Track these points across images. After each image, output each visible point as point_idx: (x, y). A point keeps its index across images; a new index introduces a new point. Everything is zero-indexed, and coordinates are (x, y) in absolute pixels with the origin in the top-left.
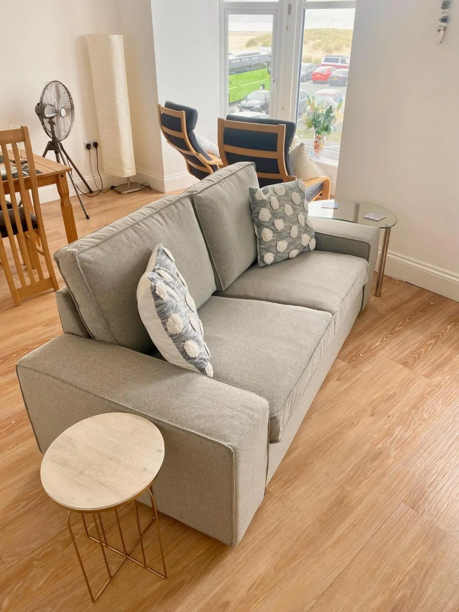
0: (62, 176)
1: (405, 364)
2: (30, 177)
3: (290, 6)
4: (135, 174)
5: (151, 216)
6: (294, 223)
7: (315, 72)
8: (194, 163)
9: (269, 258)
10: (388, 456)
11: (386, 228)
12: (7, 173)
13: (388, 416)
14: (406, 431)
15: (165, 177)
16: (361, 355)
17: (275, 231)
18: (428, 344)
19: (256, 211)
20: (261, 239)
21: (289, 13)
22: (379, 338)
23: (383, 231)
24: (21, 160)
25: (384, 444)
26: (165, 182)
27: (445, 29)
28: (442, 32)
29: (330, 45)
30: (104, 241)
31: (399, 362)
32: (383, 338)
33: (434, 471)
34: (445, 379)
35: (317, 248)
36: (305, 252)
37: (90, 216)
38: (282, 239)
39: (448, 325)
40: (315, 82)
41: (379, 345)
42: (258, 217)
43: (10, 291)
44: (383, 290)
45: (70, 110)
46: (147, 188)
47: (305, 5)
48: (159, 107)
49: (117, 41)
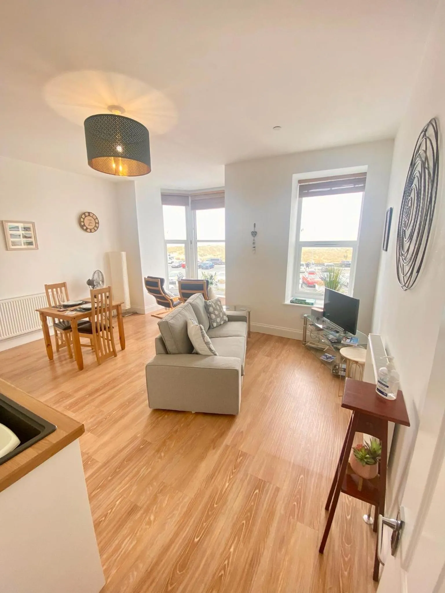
0: (120, 306)
1: (268, 356)
3: (191, 241)
5: (182, 310)
6: (221, 312)
8: (161, 300)
9: (215, 325)
11: (249, 312)
15: (145, 307)
17: (215, 315)
19: (208, 308)
20: (211, 318)
21: (191, 244)
23: (248, 313)
26: (145, 309)
27: (255, 250)
28: (254, 251)
31: (266, 356)
32: (257, 350)
34: (282, 358)
35: (229, 320)
36: (225, 322)
37: (114, 327)
38: (218, 317)
39: (276, 343)
41: (257, 352)
42: (209, 310)
43: (96, 358)
44: (251, 336)
45: (103, 282)
46: (135, 313)
47: (196, 241)
48: (145, 278)
49: (124, 254)
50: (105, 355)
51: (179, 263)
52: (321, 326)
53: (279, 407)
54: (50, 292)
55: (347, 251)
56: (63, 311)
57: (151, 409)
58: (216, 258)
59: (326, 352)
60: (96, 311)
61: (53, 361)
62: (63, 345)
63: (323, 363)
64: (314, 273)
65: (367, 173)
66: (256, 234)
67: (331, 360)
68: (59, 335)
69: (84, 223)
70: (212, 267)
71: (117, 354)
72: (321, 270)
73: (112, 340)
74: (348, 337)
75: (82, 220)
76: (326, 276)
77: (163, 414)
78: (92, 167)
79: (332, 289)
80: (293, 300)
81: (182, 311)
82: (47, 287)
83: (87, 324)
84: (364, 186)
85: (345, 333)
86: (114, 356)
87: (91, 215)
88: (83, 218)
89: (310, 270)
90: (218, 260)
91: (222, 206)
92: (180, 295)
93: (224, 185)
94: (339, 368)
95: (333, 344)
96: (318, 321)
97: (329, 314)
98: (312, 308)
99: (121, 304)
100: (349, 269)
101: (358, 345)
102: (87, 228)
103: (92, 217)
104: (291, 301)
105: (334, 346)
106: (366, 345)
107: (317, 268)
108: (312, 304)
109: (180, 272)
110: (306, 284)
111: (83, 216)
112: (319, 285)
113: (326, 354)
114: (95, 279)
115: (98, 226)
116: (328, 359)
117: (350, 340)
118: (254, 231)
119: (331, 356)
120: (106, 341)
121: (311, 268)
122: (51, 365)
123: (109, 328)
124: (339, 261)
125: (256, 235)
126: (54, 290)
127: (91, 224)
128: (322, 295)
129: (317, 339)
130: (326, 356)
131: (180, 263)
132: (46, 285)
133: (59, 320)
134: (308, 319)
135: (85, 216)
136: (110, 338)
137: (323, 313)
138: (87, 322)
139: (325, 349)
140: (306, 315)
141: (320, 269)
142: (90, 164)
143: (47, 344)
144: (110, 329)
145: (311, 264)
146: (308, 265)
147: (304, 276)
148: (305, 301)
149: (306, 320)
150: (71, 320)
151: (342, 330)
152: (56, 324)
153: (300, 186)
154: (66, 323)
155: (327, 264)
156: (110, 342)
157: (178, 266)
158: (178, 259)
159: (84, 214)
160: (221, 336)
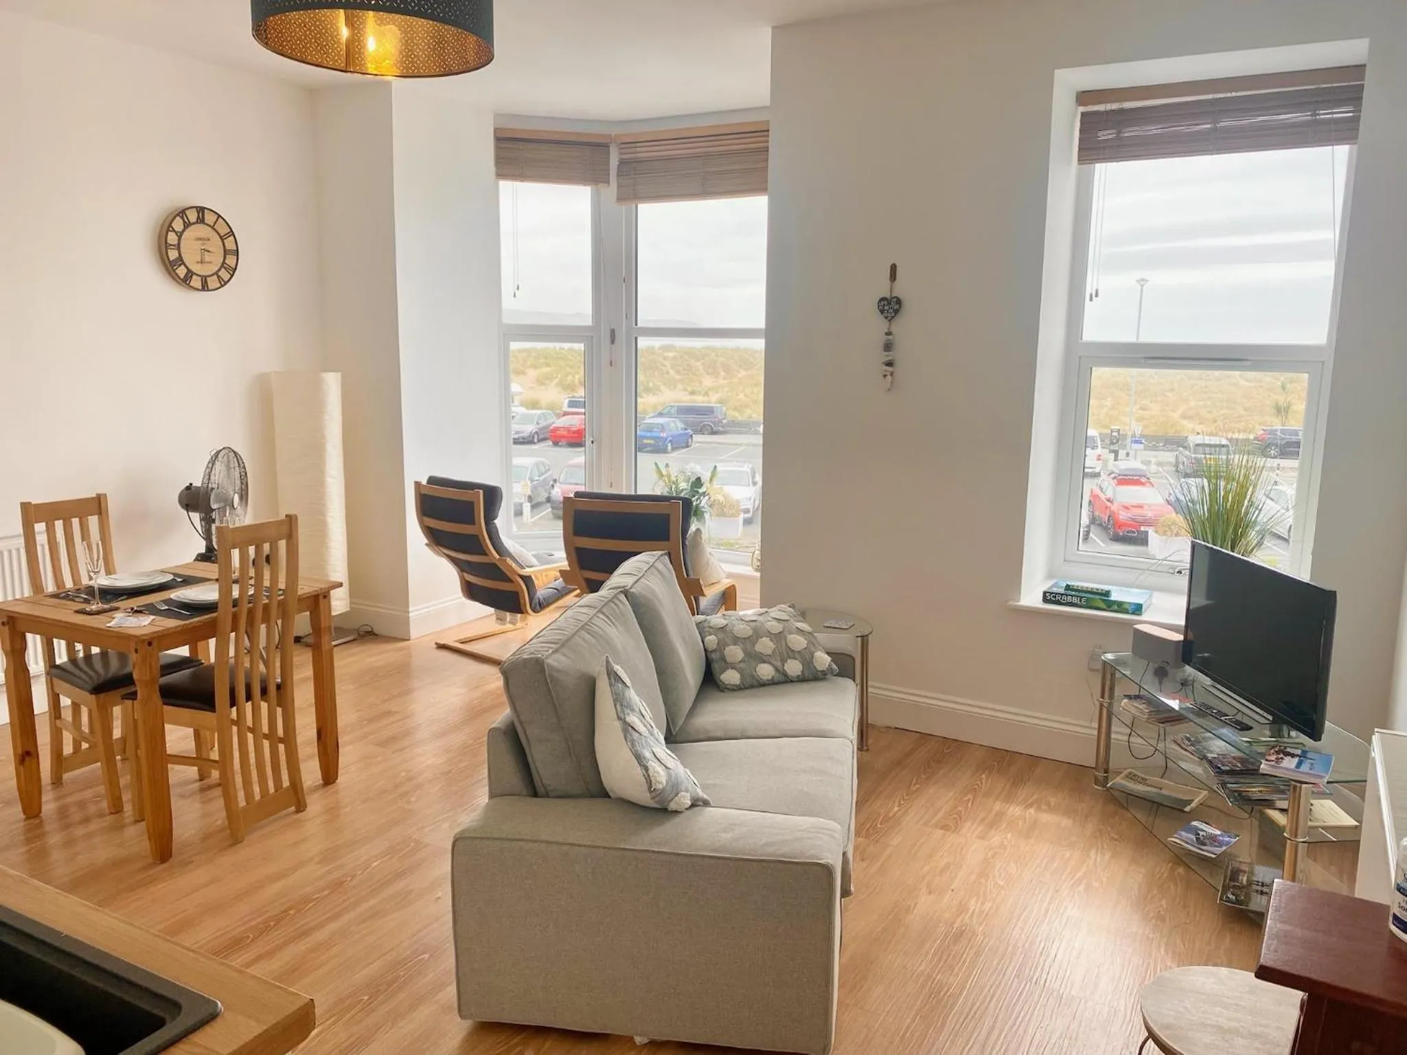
0: (324, 597)
1: (945, 827)
2: (285, 598)
3: (613, 332)
4: (349, 609)
7: (554, 425)
8: (483, 578)
9: (730, 677)
10: (974, 934)
11: (862, 637)
12: (240, 595)
13: (952, 891)
14: (983, 903)
15: (410, 609)
16: (879, 826)
18: (966, 800)
21: (613, 342)
22: (894, 802)
23: (859, 639)
24: (233, 575)
25: (962, 921)
26: (410, 619)
29: (570, 378)
30: (563, 645)
31: (936, 826)
32: (900, 801)
33: (1039, 939)
34: (1006, 838)
37: (298, 686)
39: (982, 774)
40: (556, 444)
41: (898, 811)
43: (224, 814)
44: (870, 741)
45: (244, 496)
46: (367, 635)
47: (636, 331)
48: (418, 484)
49: (332, 383)
50: (260, 802)
51: (538, 424)
52: (1175, 704)
53: (996, 1032)
54: (40, 533)
55: (1288, 386)
56: (98, 613)
57: (467, 1024)
58: (700, 401)
59: (1194, 815)
60: (235, 617)
61: (41, 824)
62: (79, 758)
63: (1181, 858)
64: (1143, 480)
65: (1368, 68)
66: (896, 307)
67: (1219, 850)
68: (67, 715)
69: (180, 254)
70: (682, 442)
71: (308, 801)
72: (1174, 469)
73: (289, 739)
74: (1288, 750)
75: (172, 238)
76: (1195, 494)
77: (516, 1045)
78: (266, 43)
79: (1221, 547)
80: (1055, 590)
81: (596, 621)
82: (31, 513)
83: (187, 672)
84: (1356, 120)
85: (1277, 733)
86: (293, 809)
87: (210, 218)
88: (176, 233)
89: (1127, 464)
90: (709, 411)
91: (758, 186)
92: (569, 558)
93: (767, 102)
94: (1250, 883)
95: (1226, 778)
96: (1160, 683)
97: (1206, 655)
98: (1138, 627)
99: (329, 592)
100: (1295, 463)
101: (1328, 782)
102: (190, 274)
103: (213, 228)
104: (1045, 593)
105: (1229, 785)
106: (1363, 783)
107: (1152, 456)
108: (1138, 609)
109: (543, 464)
110: (1106, 529)
111: (178, 225)
112: (1165, 533)
113: (1195, 823)
114: (215, 486)
115: (233, 266)
116: (1205, 844)
117: (1296, 760)
118: (888, 295)
119: (1218, 832)
120: (266, 743)
121: (1128, 454)
122: (28, 841)
123: (279, 687)
124: (1255, 428)
125: (896, 312)
126: (59, 524)
127: (207, 257)
128: (1180, 572)
129: (1159, 760)
130: (1196, 831)
131: (543, 423)
132: (25, 507)
133: (71, 650)
134: (1118, 675)
135: (184, 222)
136: (280, 732)
137: (1184, 646)
138: (181, 664)
139: (1190, 802)
140: (1110, 656)
141: (1169, 463)
142: (261, 32)
143: (20, 752)
144: (281, 693)
145: (1129, 440)
146: (1115, 442)
147: (1098, 492)
148: (1107, 593)
149: (1109, 675)
150: (136, 651)
151: (1267, 722)
152: (58, 667)
153: (1083, 114)
154: (114, 663)
155: (1199, 439)
156: (281, 747)
157: (532, 436)
158: (534, 405)
159: (182, 213)
160: (750, 733)
